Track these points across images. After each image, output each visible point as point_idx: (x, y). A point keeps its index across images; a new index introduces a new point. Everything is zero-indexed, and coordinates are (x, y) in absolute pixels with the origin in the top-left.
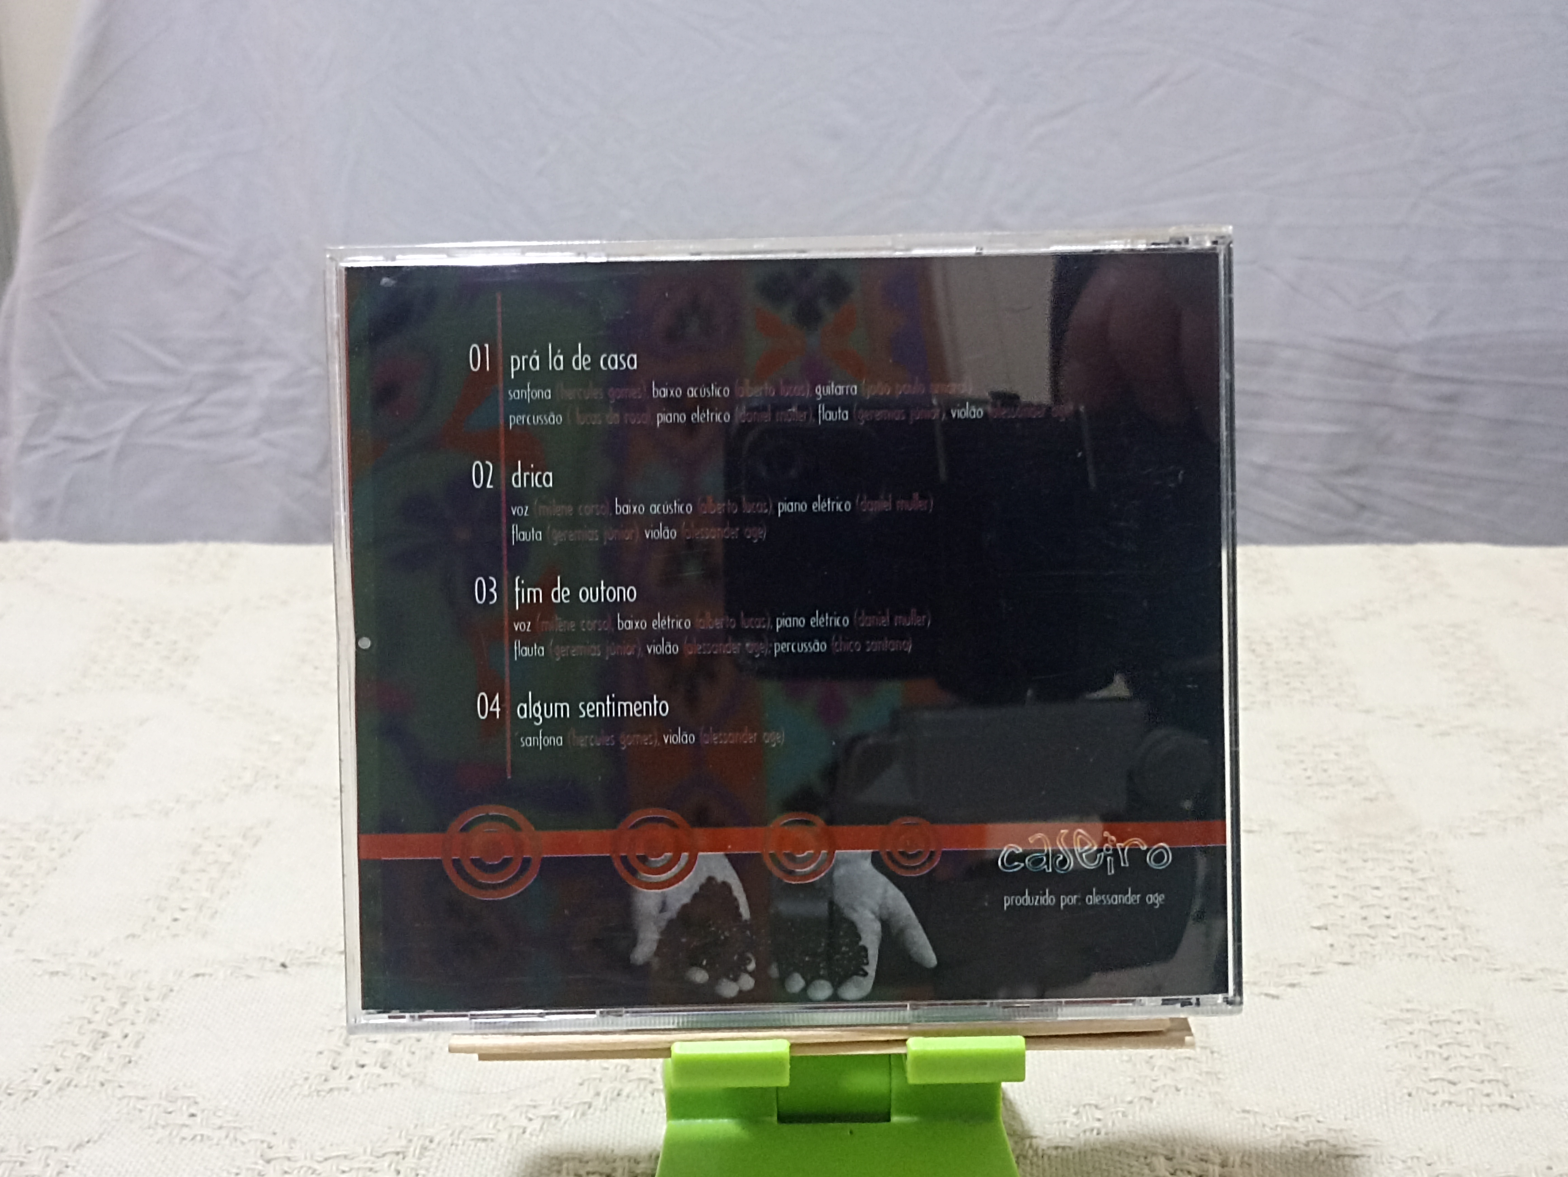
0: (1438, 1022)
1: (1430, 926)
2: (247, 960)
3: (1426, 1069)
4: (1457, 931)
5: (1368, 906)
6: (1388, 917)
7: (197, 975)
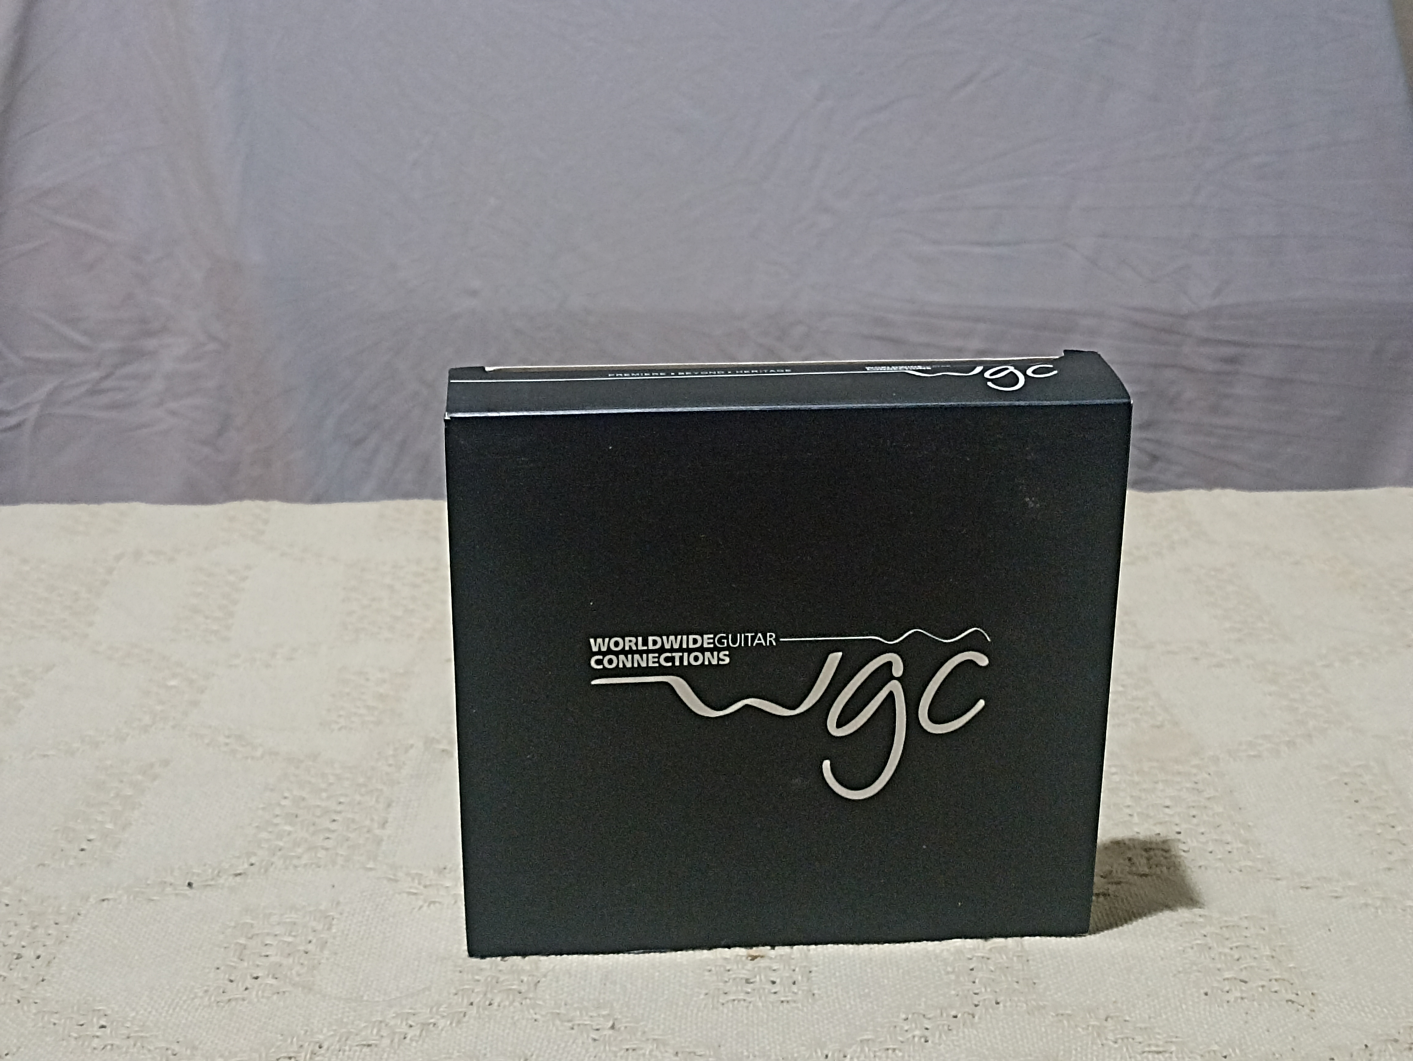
0: (1227, 927)
1: (1216, 840)
2: (148, 885)
3: (1219, 970)
4: (1240, 845)
5: (1161, 823)
6: (1179, 833)
7: (103, 900)
